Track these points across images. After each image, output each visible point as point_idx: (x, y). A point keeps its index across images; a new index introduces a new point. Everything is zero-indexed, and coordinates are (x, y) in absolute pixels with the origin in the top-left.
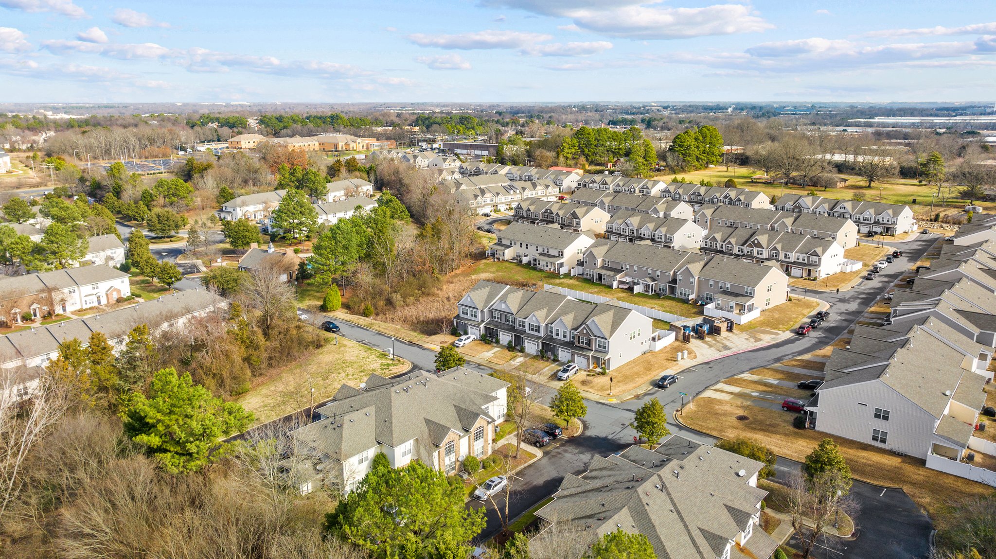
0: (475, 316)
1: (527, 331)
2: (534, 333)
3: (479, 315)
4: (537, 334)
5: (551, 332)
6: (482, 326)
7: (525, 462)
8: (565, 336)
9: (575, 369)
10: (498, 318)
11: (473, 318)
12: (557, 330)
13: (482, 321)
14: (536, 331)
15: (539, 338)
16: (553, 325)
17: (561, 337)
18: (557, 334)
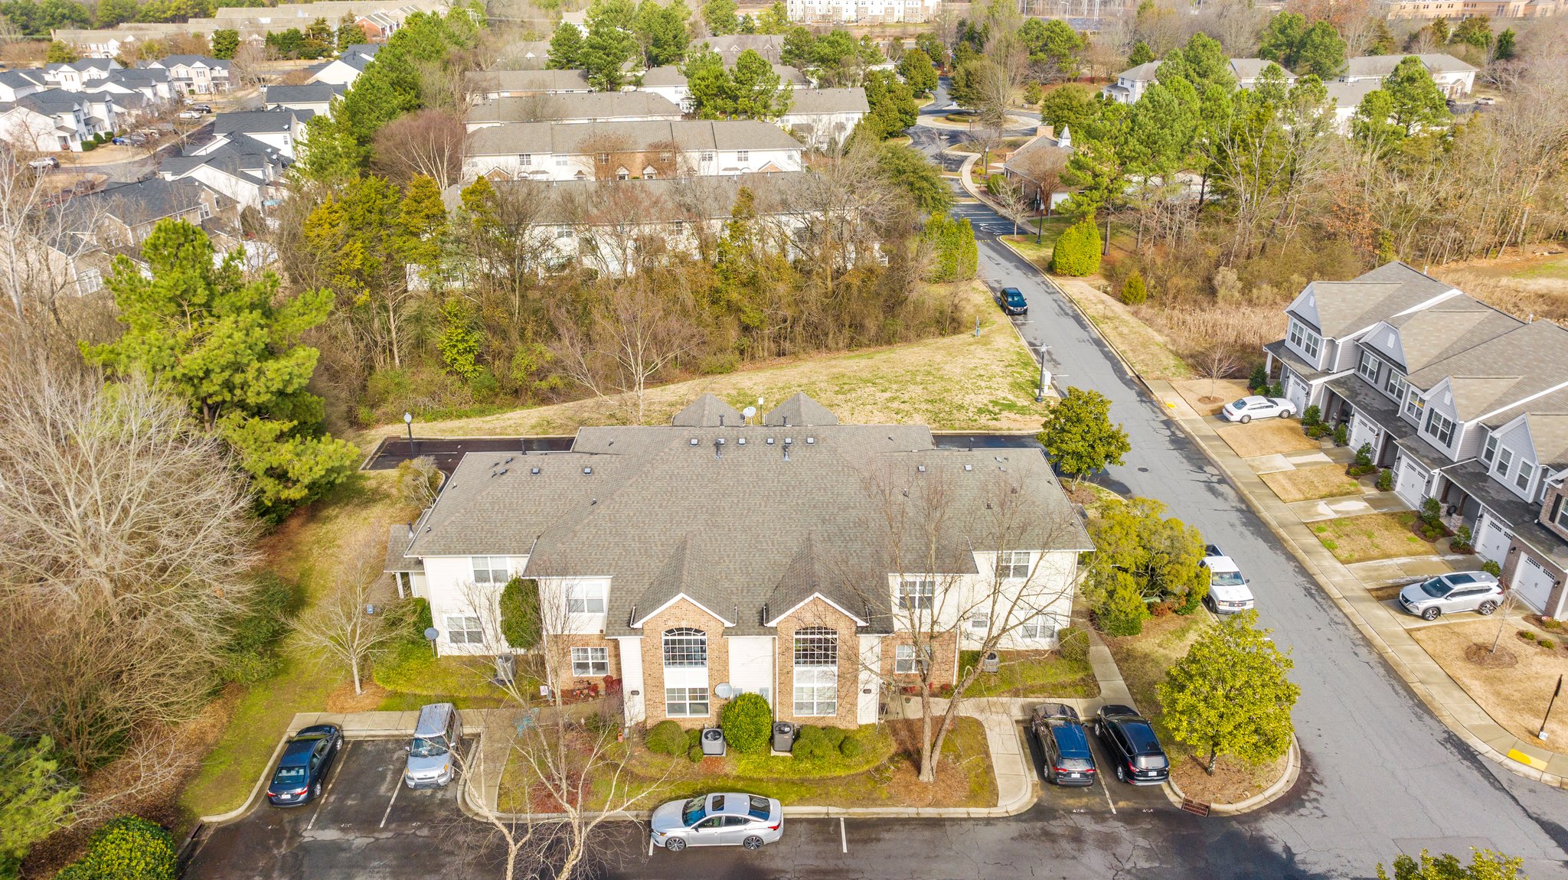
0: (1314, 354)
1: (1421, 432)
2: (1435, 441)
3: (1323, 351)
4: (1441, 446)
5: (1490, 455)
6: (1317, 383)
7: (936, 804)
8: (1522, 482)
9: (1480, 598)
10: (1372, 373)
11: (1307, 357)
12: (1506, 454)
13: (1327, 372)
14: (1443, 437)
15: (1442, 461)
16: (1497, 434)
17: (1509, 480)
18: (1502, 468)
